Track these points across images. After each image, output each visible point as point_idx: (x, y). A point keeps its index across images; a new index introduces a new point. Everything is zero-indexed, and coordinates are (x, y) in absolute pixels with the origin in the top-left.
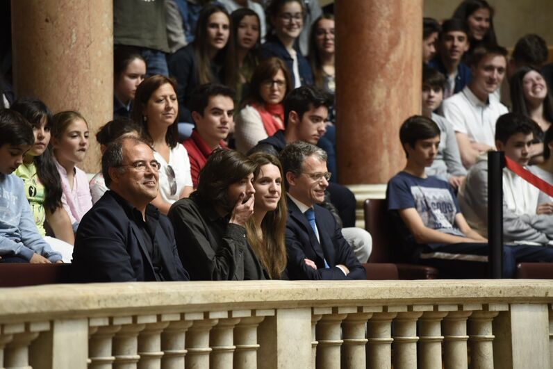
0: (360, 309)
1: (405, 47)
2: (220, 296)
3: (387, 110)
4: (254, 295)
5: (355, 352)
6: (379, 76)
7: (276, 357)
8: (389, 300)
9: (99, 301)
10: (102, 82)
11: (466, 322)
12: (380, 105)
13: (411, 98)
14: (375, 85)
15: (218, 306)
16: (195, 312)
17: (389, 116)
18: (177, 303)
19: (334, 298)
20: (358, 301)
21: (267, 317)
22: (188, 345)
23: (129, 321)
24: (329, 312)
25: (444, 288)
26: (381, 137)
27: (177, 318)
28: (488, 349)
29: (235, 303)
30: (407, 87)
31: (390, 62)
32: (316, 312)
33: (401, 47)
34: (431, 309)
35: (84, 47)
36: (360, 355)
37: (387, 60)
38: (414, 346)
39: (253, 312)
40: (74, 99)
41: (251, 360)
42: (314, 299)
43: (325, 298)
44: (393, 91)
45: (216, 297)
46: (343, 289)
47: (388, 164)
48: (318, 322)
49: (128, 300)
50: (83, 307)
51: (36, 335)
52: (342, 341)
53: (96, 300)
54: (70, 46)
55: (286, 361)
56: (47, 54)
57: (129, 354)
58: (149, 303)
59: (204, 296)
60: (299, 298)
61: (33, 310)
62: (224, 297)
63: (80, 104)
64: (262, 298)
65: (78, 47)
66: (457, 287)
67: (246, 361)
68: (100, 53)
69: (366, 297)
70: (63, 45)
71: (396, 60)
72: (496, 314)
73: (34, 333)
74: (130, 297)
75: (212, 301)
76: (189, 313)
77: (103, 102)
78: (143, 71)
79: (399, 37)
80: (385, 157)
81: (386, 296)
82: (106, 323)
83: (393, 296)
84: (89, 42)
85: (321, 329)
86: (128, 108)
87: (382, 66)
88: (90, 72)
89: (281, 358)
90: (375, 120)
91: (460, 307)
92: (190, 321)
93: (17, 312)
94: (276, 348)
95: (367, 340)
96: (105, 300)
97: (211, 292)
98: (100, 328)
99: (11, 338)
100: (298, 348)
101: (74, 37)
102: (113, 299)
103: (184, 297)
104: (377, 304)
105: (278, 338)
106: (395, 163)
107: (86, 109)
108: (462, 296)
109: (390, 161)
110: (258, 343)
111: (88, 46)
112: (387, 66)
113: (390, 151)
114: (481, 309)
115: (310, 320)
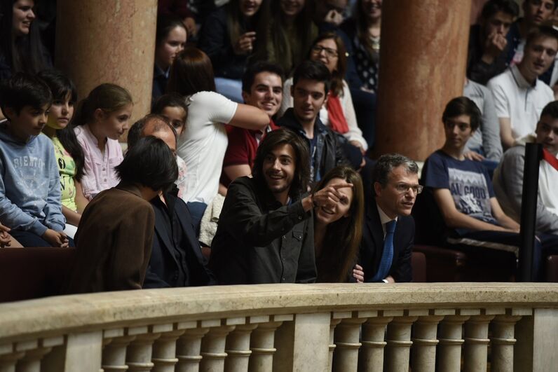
0: (380, 313)
1: (452, 25)
2: (238, 304)
3: (429, 87)
4: (273, 301)
5: (374, 354)
6: (424, 53)
7: (292, 362)
8: (410, 305)
9: (115, 314)
10: (143, 52)
11: (487, 325)
12: (422, 82)
13: (455, 77)
14: (419, 62)
15: (235, 313)
16: (212, 320)
17: (430, 94)
18: (194, 312)
19: (355, 303)
20: (379, 305)
21: (285, 323)
22: (204, 350)
23: (145, 331)
24: (349, 316)
25: (467, 293)
26: (421, 115)
27: (194, 325)
28: (509, 353)
29: (254, 309)
30: (451, 65)
31: (436, 40)
32: (336, 317)
33: (448, 25)
34: (453, 313)
35: (127, 16)
36: (378, 358)
37: (433, 37)
38: (434, 349)
39: (272, 317)
40: (114, 68)
41: (267, 364)
42: (334, 304)
43: (345, 304)
44: (437, 69)
45: (234, 305)
46: (364, 294)
47: (427, 142)
48: (337, 325)
49: (145, 312)
50: (98, 321)
51: (49, 350)
52: (361, 344)
53: (112, 313)
54: (113, 15)
55: (302, 366)
56: (90, 21)
57: (143, 362)
58: (166, 312)
59: (222, 304)
60: (319, 303)
61: (47, 327)
62: (243, 304)
63: (120, 73)
64: (280, 304)
65: (121, 16)
66: (481, 292)
67: (261, 365)
68: (143, 23)
69: (387, 302)
70: (106, 13)
71: (442, 38)
72: (519, 318)
73: (46, 348)
74: (146, 309)
75: (230, 309)
76: (206, 320)
77: (144, 72)
78: (184, 39)
79: (447, 15)
80: (424, 135)
81: (407, 300)
82: (121, 334)
83: (414, 301)
84: (133, 11)
85: (339, 332)
86: (167, 75)
87: (428, 43)
88: (132, 42)
89: (296, 363)
90: (417, 97)
91: (483, 311)
92: (207, 328)
93: (30, 330)
94: (293, 352)
95: (385, 343)
96: (121, 313)
97: (230, 300)
98: (115, 339)
99: (23, 355)
100: (315, 354)
101: (118, 6)
102: (129, 311)
103: (201, 306)
104: (398, 309)
105: (296, 342)
106: (434, 141)
107: (126, 78)
108: (485, 301)
109: (429, 138)
110: (274, 347)
111: (131, 16)
112: (433, 43)
113: (430, 129)
114: (504, 313)
115: (329, 324)
